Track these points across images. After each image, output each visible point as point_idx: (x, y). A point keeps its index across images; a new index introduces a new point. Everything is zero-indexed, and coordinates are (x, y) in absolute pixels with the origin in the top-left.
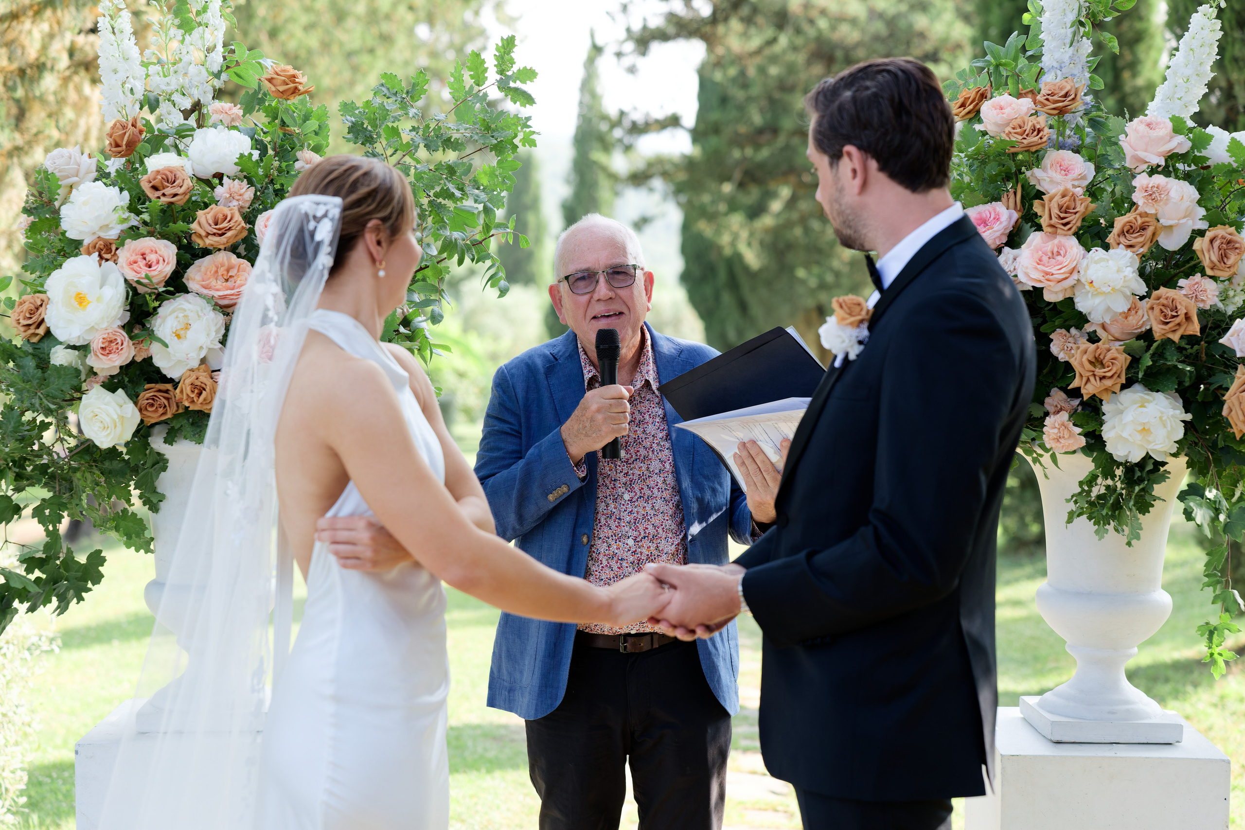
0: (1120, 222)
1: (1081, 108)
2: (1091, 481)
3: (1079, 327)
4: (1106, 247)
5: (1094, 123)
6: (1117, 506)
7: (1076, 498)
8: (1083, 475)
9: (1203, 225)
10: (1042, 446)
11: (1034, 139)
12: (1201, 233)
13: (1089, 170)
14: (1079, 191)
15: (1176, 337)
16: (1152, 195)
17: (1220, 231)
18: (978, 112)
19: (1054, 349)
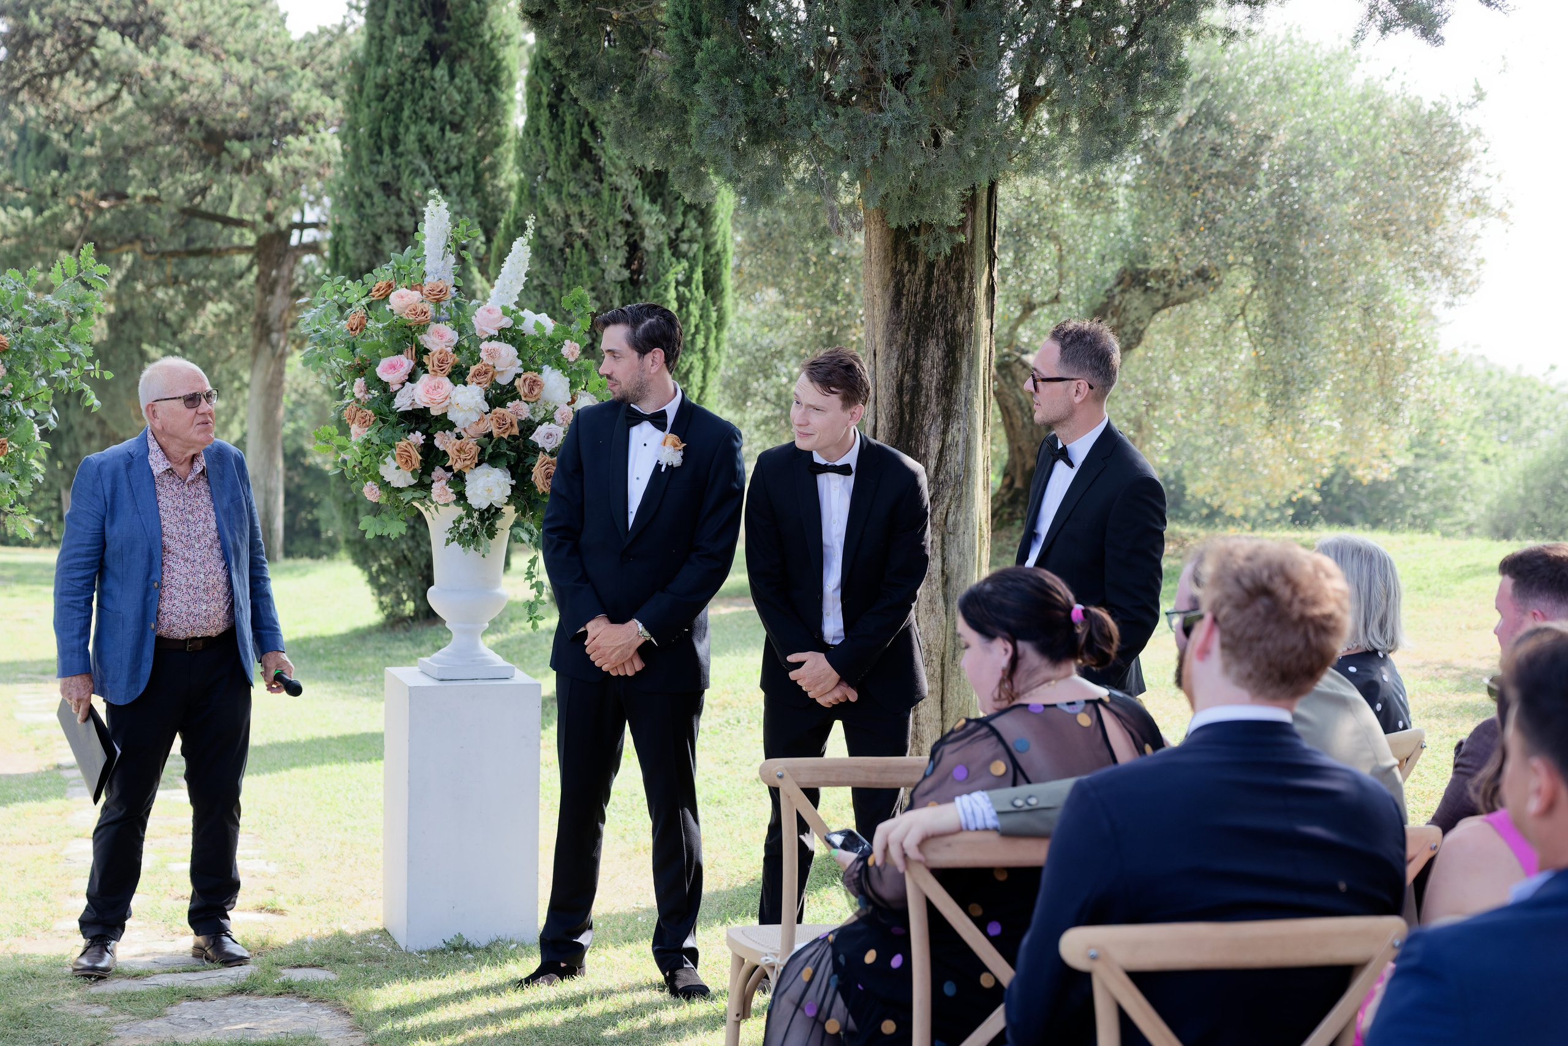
0: (473, 369)
1: (449, 297)
2: (460, 520)
3: (451, 430)
4: (465, 384)
5: (458, 304)
6: (474, 534)
7: (451, 531)
8: (455, 518)
9: (521, 371)
10: (432, 502)
11: (422, 318)
12: (519, 375)
13: (454, 336)
14: (449, 349)
15: (505, 436)
16: (491, 354)
17: (529, 375)
18: (387, 296)
19: (437, 443)
